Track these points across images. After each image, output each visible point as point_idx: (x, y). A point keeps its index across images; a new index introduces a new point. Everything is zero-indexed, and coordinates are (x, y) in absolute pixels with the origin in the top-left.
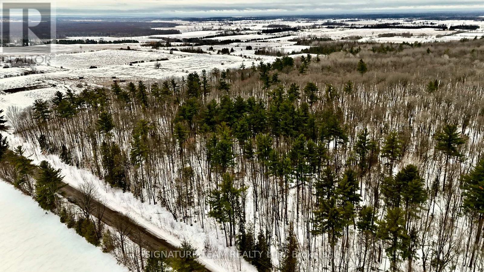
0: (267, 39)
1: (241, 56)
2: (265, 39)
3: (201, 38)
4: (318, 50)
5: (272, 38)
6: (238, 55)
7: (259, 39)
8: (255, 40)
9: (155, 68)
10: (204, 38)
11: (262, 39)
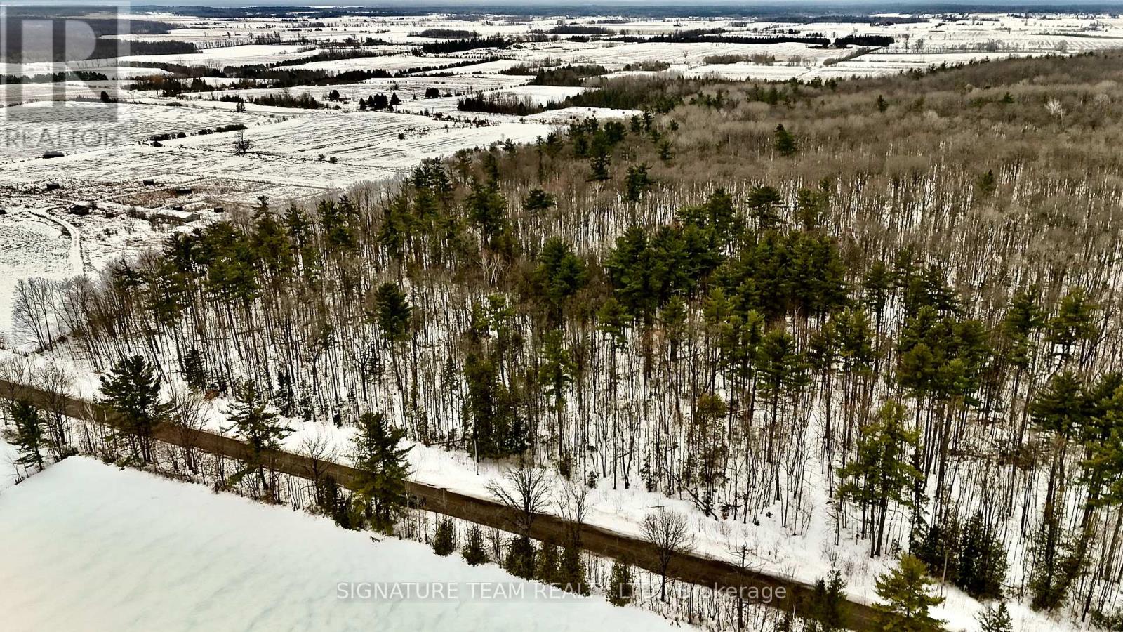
0: (446, 67)
1: (427, 114)
2: (441, 68)
3: (272, 66)
4: (606, 98)
5: (458, 65)
6: (416, 111)
7: (428, 69)
8: (418, 70)
9: (239, 154)
10: (278, 65)
11: (435, 68)
